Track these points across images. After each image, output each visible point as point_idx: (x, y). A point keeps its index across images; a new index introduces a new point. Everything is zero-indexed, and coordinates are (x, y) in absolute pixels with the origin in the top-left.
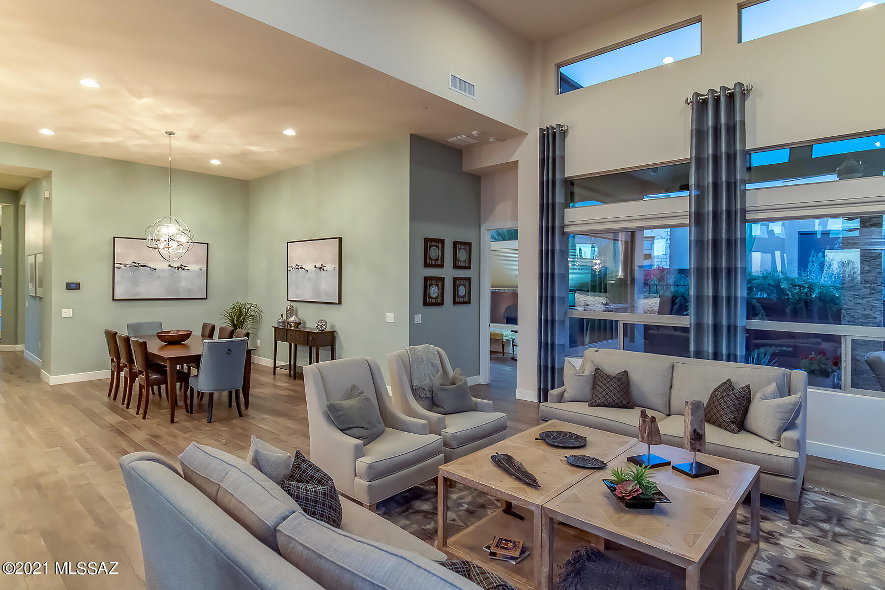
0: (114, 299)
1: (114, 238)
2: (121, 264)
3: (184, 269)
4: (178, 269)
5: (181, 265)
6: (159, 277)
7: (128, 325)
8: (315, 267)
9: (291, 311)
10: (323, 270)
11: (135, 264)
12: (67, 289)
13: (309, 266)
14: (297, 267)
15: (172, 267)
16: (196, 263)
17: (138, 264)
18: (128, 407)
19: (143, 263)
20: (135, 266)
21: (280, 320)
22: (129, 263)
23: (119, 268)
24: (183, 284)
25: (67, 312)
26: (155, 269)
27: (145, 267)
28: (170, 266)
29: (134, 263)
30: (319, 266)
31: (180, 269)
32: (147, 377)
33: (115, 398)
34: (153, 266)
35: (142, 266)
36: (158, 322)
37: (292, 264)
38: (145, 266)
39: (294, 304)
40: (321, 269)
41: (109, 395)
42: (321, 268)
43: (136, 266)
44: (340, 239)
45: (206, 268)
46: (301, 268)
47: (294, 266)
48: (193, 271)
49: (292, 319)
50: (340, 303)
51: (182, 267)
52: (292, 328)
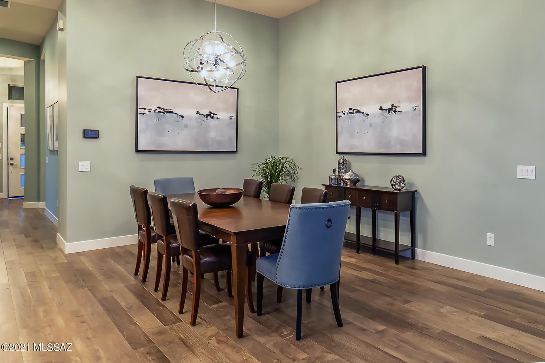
0: (137, 151)
1: (137, 78)
2: (145, 109)
3: (213, 117)
4: (207, 117)
5: (211, 113)
6: (186, 126)
7: (154, 181)
8: (381, 108)
9: (344, 166)
10: (395, 112)
11: (160, 110)
12: (85, 137)
13: (372, 109)
14: (351, 111)
15: (200, 114)
16: (226, 110)
17: (164, 109)
18: (164, 298)
19: (168, 108)
20: (160, 112)
21: (333, 177)
22: (154, 108)
23: (143, 114)
24: (212, 135)
25: (84, 166)
26: (182, 117)
27: (171, 114)
28: (198, 113)
29: (159, 108)
30: (387, 106)
31: (209, 117)
32: (198, 260)
33: (144, 280)
34: (180, 112)
35: (168, 112)
36: (189, 178)
37: (344, 107)
38: (172, 112)
39: (346, 157)
40: (391, 111)
41: (136, 273)
42: (389, 110)
43: (162, 112)
44: (424, 68)
45: (236, 117)
46: (358, 112)
47: (346, 110)
48: (223, 120)
49: (346, 176)
50: (424, 154)
51: (210, 115)
52: (348, 186)
